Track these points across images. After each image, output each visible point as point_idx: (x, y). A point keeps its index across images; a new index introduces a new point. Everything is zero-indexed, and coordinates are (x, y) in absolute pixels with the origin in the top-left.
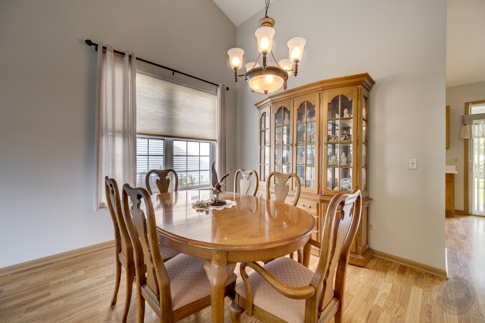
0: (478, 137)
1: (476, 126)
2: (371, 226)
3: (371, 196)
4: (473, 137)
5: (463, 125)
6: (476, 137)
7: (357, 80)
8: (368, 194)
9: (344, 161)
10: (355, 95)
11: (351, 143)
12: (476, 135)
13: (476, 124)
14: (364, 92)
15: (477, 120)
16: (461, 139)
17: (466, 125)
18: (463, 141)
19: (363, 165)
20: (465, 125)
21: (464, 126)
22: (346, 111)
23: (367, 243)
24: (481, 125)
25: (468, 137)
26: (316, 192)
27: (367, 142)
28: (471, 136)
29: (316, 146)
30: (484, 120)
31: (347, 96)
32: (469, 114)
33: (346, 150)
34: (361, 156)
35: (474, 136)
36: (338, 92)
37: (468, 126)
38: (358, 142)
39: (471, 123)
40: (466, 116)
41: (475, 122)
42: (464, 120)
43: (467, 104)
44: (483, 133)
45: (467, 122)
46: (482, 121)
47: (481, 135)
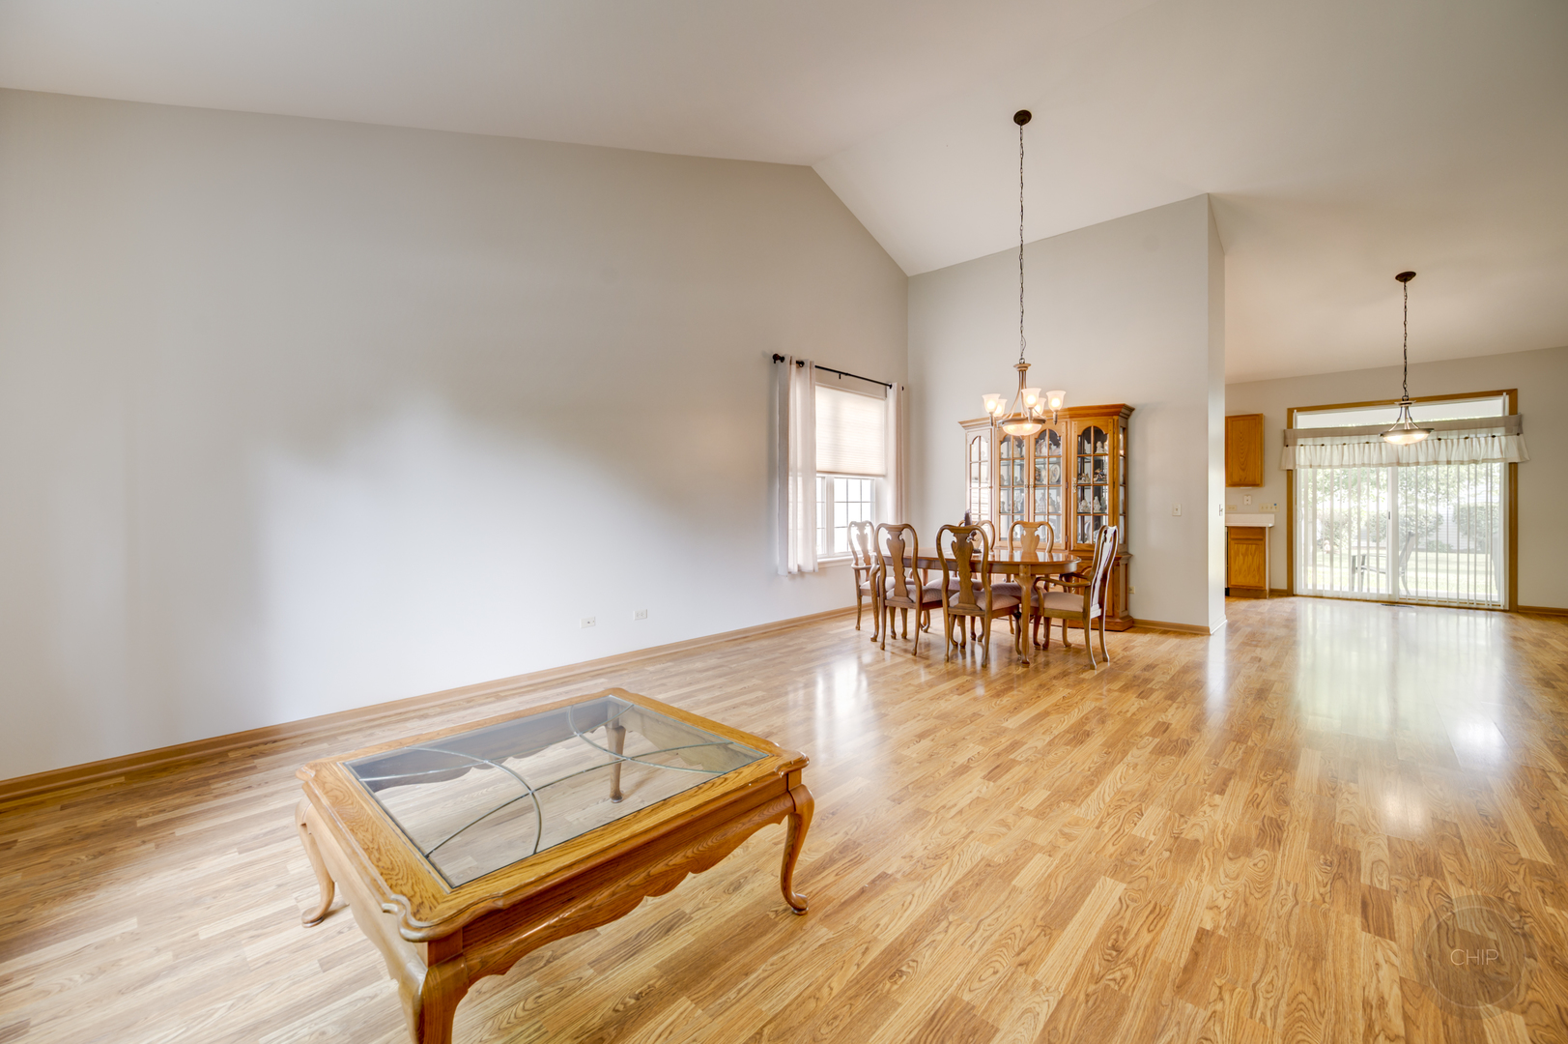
0: (1305, 467)
1: (1302, 448)
2: (1131, 590)
3: (1131, 551)
4: (1297, 467)
6: (1302, 467)
7: (1113, 410)
8: (1128, 548)
9: (1097, 508)
10: (1111, 427)
11: (1106, 484)
12: (1302, 463)
13: (1302, 445)
14: (1122, 422)
15: (1304, 439)
16: (1281, 469)
18: (1285, 473)
19: (1121, 512)
20: (1287, 446)
21: (1285, 447)
22: (1099, 444)
23: (1126, 609)
24: (1307, 447)
25: (1291, 467)
26: (1064, 548)
27: (1125, 484)
28: (1295, 465)
29: (1062, 489)
30: (1313, 438)
31: (1101, 428)
32: (1294, 428)
33: (1098, 492)
34: (1118, 502)
35: (1300, 465)
36: (1090, 422)
37: (1290, 448)
38: (1114, 484)
39: (1295, 444)
40: (1289, 432)
41: (1300, 441)
42: (1285, 438)
43: (1290, 411)
44: (1311, 461)
45: (1289, 442)
46: (1310, 441)
47: (1308, 464)
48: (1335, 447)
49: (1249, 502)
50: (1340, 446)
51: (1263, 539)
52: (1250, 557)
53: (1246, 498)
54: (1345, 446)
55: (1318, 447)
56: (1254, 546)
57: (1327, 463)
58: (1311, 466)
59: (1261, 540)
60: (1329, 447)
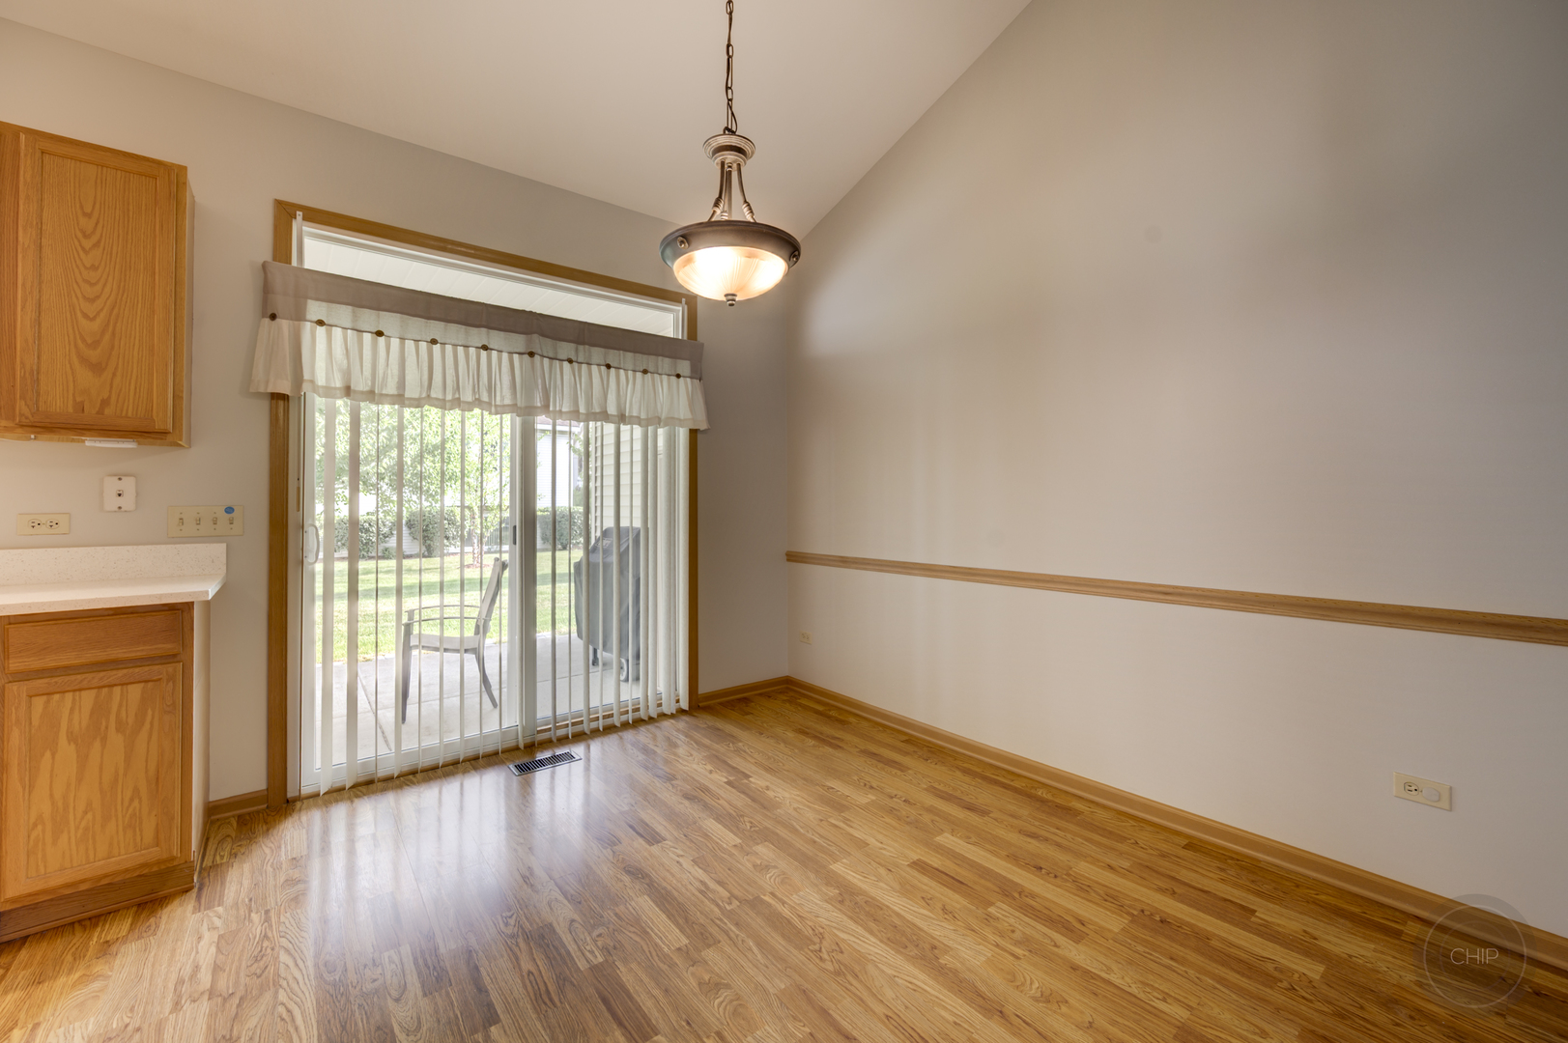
0: (328, 392)
1: (321, 331)
4: (306, 387)
5: (263, 317)
6: (321, 391)
12: (321, 381)
13: (321, 323)
15: (324, 304)
16: (251, 390)
17: (277, 320)
18: (263, 408)
20: (273, 317)
21: (267, 320)
24: (337, 332)
25: (284, 388)
28: (298, 379)
30: (350, 307)
32: (294, 263)
35: (312, 382)
37: (284, 325)
39: (299, 316)
40: (277, 269)
41: (315, 309)
42: (266, 290)
43: (284, 213)
44: (347, 374)
45: (280, 303)
46: (343, 314)
47: (338, 383)
48: (410, 345)
49: (128, 502)
50: (423, 345)
51: (178, 657)
52: (117, 740)
53: (112, 485)
54: (437, 348)
55: (367, 337)
56: (135, 692)
57: (391, 389)
58: (348, 391)
59: (171, 658)
60: (395, 342)
